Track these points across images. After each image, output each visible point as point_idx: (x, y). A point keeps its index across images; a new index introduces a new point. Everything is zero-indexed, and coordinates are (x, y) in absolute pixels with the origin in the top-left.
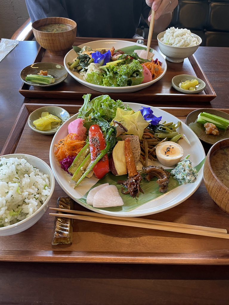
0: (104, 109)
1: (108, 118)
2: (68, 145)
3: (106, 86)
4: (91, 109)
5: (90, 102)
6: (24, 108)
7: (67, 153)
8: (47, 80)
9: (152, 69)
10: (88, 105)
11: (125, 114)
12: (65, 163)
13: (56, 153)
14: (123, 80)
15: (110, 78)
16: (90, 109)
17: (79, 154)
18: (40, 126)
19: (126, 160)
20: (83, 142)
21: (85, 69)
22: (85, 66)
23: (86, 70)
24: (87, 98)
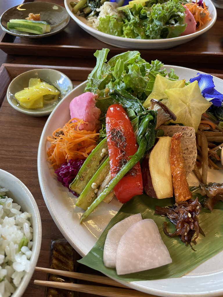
0: (132, 76)
1: (138, 93)
2: (69, 142)
3: (128, 38)
4: (108, 76)
5: (106, 63)
6: (4, 71)
7: (68, 156)
8: (38, 27)
9: (197, 13)
10: (103, 68)
11: (170, 87)
12: (65, 175)
13: (49, 154)
14: (156, 29)
15: (134, 26)
16: (106, 76)
17: (89, 158)
18: (26, 102)
19: (172, 173)
20: (95, 135)
21: (95, 13)
22: (95, 8)
23: (97, 14)
24: (101, 55)
